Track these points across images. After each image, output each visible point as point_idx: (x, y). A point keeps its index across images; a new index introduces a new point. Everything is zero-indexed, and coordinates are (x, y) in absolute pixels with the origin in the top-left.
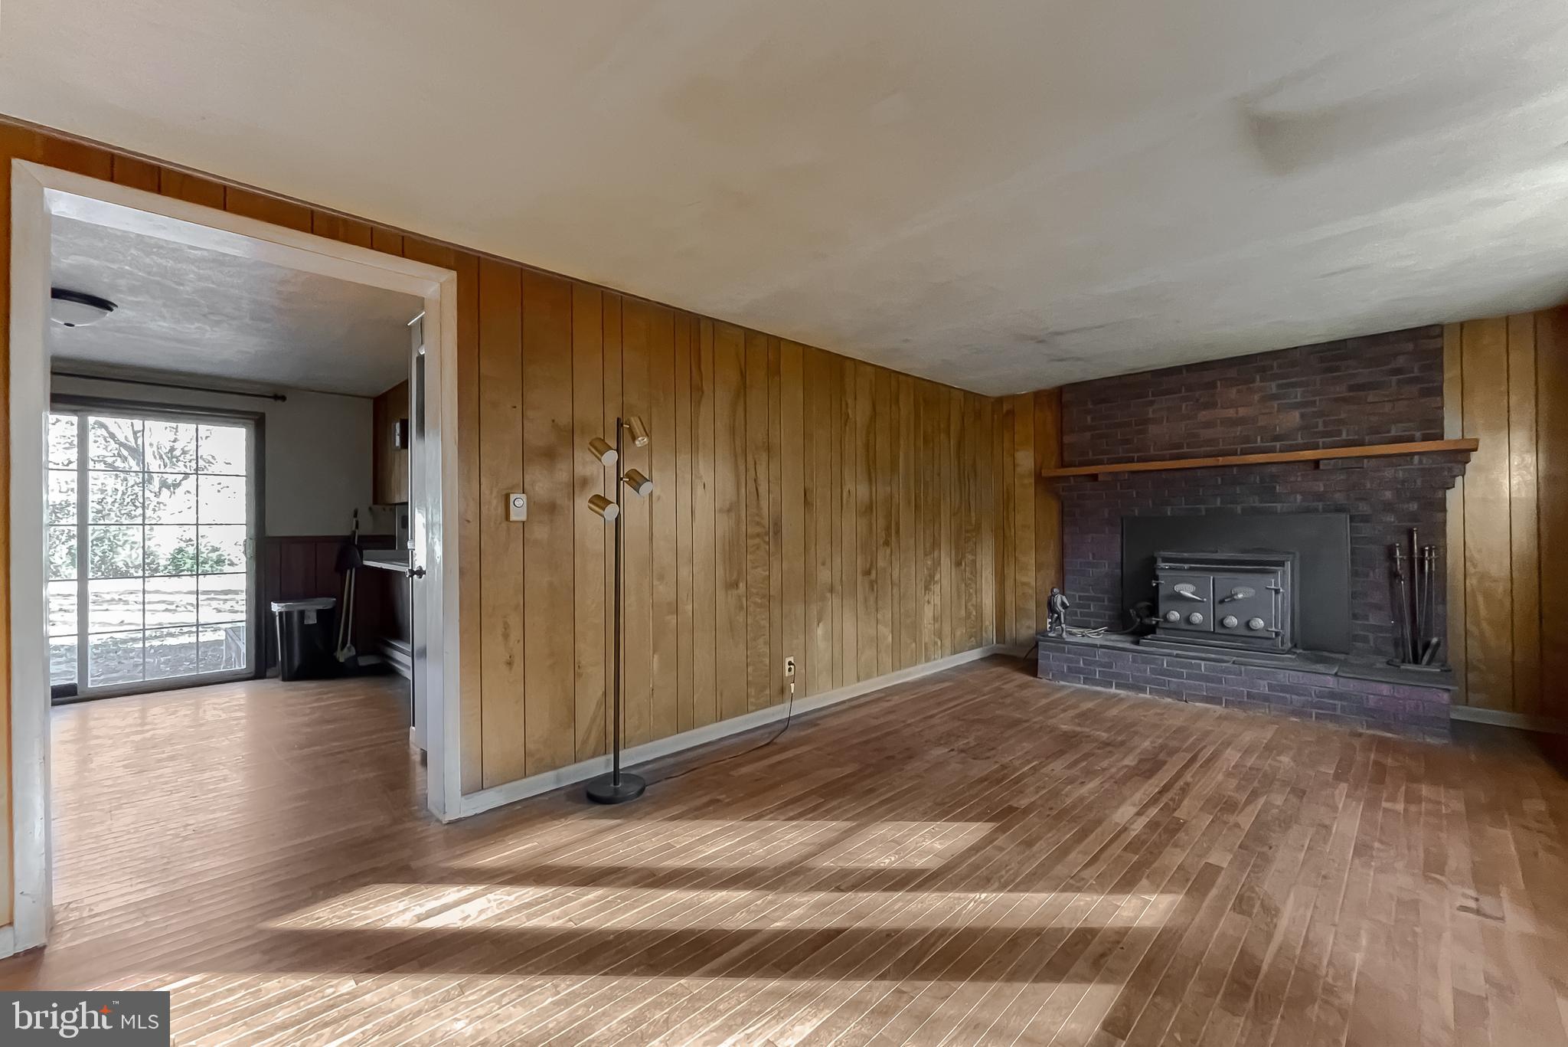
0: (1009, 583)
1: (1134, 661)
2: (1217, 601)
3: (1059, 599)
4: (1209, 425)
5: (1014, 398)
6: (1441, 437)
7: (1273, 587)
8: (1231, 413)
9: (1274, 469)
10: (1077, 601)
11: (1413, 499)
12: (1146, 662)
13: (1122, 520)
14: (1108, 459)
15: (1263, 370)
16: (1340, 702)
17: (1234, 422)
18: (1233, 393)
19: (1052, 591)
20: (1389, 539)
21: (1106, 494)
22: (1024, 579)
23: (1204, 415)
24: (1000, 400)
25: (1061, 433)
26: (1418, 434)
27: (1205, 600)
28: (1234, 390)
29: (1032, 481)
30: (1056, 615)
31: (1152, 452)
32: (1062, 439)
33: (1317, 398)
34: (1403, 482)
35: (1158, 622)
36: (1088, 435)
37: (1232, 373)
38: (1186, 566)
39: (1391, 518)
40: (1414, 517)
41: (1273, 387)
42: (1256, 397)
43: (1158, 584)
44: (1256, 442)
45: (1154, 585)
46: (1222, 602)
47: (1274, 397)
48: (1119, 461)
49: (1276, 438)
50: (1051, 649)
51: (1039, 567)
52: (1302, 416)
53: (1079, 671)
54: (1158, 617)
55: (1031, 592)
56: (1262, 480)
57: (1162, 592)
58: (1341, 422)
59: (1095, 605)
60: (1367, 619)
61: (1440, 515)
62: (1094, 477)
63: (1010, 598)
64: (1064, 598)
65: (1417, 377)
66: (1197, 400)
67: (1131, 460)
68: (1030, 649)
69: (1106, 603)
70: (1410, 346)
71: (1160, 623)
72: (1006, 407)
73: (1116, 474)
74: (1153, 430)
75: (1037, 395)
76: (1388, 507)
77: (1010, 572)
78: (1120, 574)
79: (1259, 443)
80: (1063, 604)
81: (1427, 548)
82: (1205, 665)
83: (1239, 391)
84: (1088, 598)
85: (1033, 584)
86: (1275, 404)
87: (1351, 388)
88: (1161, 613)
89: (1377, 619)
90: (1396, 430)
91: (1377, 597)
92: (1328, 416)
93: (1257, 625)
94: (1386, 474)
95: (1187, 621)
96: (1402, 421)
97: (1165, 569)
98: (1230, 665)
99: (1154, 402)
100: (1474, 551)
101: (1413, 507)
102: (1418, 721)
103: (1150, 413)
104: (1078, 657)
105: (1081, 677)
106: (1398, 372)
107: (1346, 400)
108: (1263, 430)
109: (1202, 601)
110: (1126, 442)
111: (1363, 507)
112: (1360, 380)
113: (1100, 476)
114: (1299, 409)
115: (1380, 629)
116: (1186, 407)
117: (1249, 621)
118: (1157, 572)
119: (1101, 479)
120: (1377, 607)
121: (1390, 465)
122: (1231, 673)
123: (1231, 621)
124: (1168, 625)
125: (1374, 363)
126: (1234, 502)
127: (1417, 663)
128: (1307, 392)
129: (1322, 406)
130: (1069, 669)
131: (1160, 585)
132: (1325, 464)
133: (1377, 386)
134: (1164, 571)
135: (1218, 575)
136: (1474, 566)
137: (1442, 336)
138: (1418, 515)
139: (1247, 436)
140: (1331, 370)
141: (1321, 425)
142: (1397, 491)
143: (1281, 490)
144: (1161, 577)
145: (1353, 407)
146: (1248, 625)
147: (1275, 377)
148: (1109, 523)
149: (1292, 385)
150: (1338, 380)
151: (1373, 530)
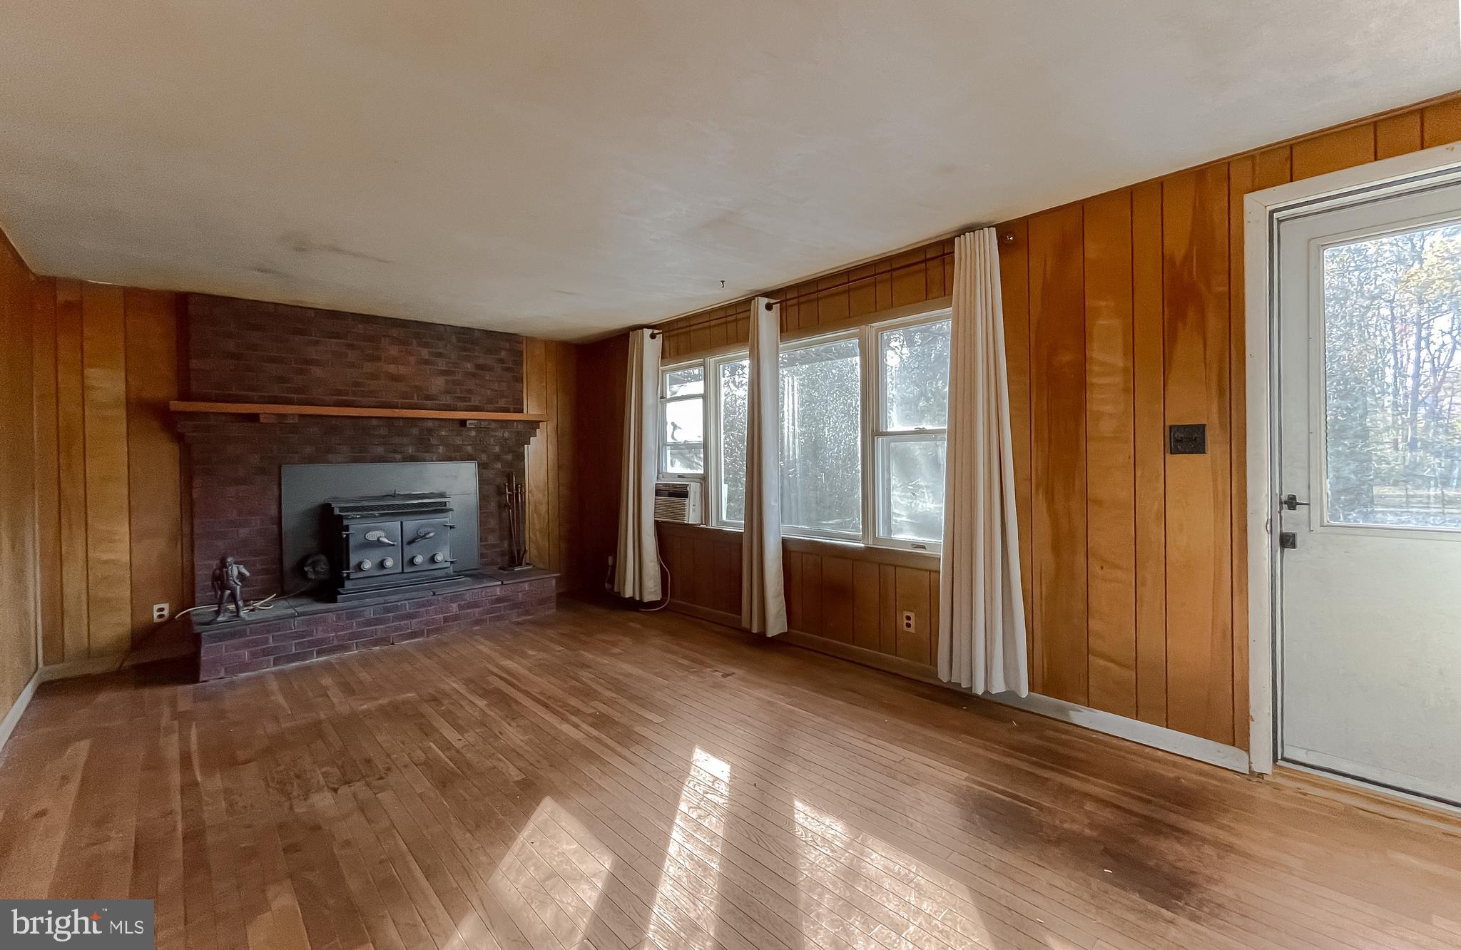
2: (405, 540)
3: (234, 571)
4: (373, 376)
5: (82, 286)
6: (522, 411)
7: (448, 524)
8: (392, 369)
9: (430, 424)
11: (510, 452)
15: (418, 337)
16: (503, 604)
17: (395, 378)
18: (394, 351)
20: (499, 480)
22: (109, 556)
23: (369, 367)
24: (49, 283)
25: (186, 354)
26: (511, 409)
27: (395, 543)
28: (396, 348)
30: (229, 591)
32: (186, 364)
33: (456, 370)
34: (506, 439)
35: (348, 574)
36: (229, 364)
37: (394, 332)
38: (376, 513)
39: (498, 466)
40: (510, 464)
41: (425, 353)
42: (412, 359)
43: (347, 535)
44: (413, 398)
45: (345, 536)
46: (410, 543)
47: (426, 362)
49: (428, 398)
51: (135, 536)
52: (447, 381)
53: (266, 652)
54: (348, 569)
56: (421, 433)
57: (354, 542)
58: (470, 391)
60: (487, 541)
61: (521, 462)
62: (254, 417)
64: (241, 567)
65: (511, 368)
66: (363, 351)
70: (508, 344)
71: (351, 575)
72: (63, 297)
73: (283, 416)
74: (317, 372)
75: (130, 292)
76: (497, 458)
79: (415, 400)
80: (240, 574)
81: (519, 486)
83: (400, 351)
85: (125, 559)
86: (428, 367)
87: (476, 366)
88: (353, 565)
89: (492, 539)
90: (502, 403)
91: (493, 523)
92: (463, 385)
93: (439, 558)
94: (499, 434)
95: (381, 565)
96: (503, 397)
97: (356, 518)
98: (431, 598)
99: (317, 342)
100: (533, 487)
101: (509, 457)
102: (542, 602)
103: (313, 353)
104: (266, 635)
105: (271, 658)
106: (501, 361)
107: (473, 375)
108: (418, 388)
109: (393, 545)
110: (282, 379)
111: (484, 457)
112: (481, 361)
113: (261, 416)
114: (444, 375)
115: (494, 546)
116: (352, 355)
117: (434, 556)
118: (345, 522)
119: (262, 420)
120: (493, 531)
121: (502, 427)
122: (431, 605)
123: (419, 560)
124: (361, 575)
125: (489, 351)
126: (395, 452)
127: (520, 565)
128: (450, 363)
129: (459, 377)
130: (253, 655)
131: (350, 536)
132: (470, 424)
133: (489, 369)
134: (352, 520)
135: (403, 518)
136: (533, 496)
137: (522, 343)
138: (512, 463)
139: (406, 392)
140: (465, 350)
141: (458, 391)
142: (502, 446)
143: (434, 441)
144: (350, 526)
145: (478, 382)
146: (432, 560)
147: (426, 345)
148: (262, 471)
149: (440, 355)
150: (467, 359)
151: (490, 474)
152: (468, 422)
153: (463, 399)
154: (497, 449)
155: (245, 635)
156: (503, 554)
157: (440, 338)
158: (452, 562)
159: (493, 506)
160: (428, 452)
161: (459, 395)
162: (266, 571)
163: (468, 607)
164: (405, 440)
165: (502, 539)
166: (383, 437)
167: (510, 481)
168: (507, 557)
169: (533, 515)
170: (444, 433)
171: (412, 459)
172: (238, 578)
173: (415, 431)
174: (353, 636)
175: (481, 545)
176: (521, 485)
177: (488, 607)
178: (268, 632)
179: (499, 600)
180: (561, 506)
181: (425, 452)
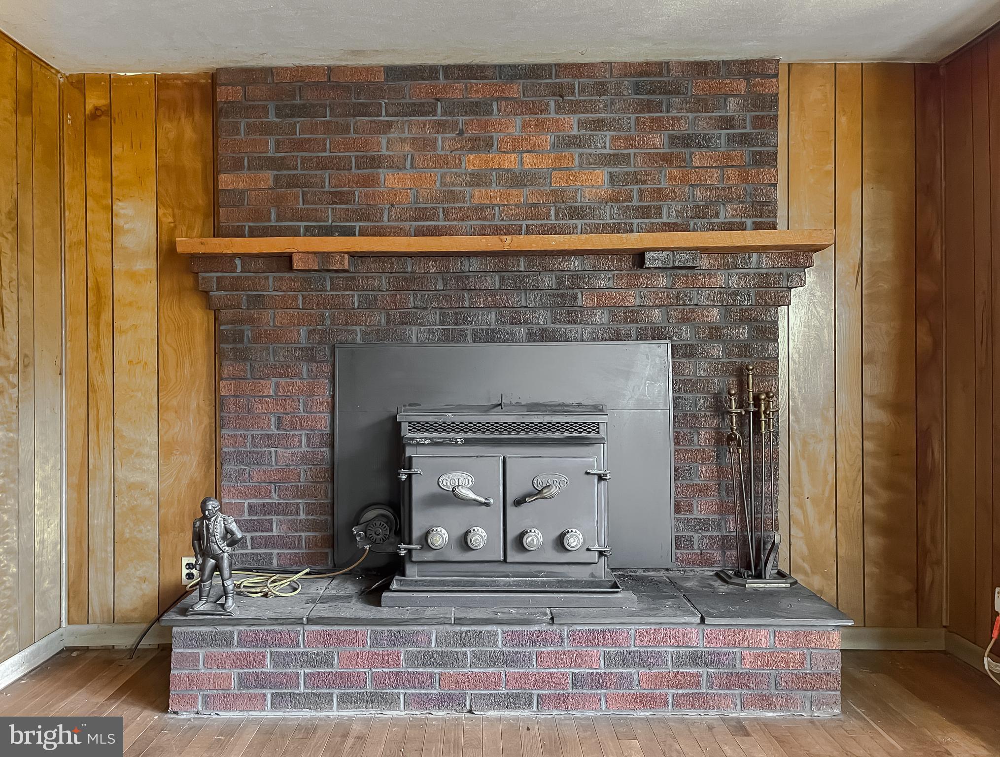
0: (100, 489)
1: (376, 642)
2: (510, 499)
3: (218, 526)
4: (478, 179)
5: (111, 83)
6: (772, 230)
7: (595, 471)
8: (511, 161)
10: (246, 516)
11: (743, 320)
12: (396, 640)
13: (333, 349)
14: (307, 228)
15: (559, 92)
16: (705, 670)
17: (517, 180)
18: (514, 126)
19: (204, 504)
20: (716, 383)
21: (304, 297)
22: (136, 477)
23: (472, 162)
24: (80, 83)
25: (214, 167)
26: (749, 222)
27: (492, 501)
28: (519, 120)
29: (151, 264)
30: (213, 561)
31: (385, 221)
32: (215, 181)
33: (631, 151)
34: (734, 293)
35: (409, 552)
36: (268, 177)
37: (515, 90)
38: (460, 437)
39: (717, 350)
40: (745, 349)
41: (571, 124)
42: (549, 139)
43: (410, 476)
44: (547, 214)
45: (405, 477)
46: (518, 503)
47: (574, 142)
48: (327, 232)
49: (576, 213)
50: (202, 641)
51: (164, 449)
52: (612, 178)
53: (261, 681)
54: (410, 543)
55: (148, 503)
56: (560, 282)
57: (419, 490)
58: (659, 194)
59: (280, 523)
60: (691, 511)
61: (772, 345)
62: (285, 260)
63: (100, 519)
65: (750, 135)
66: (461, 133)
67: (348, 232)
68: (144, 626)
69: (302, 516)
70: (742, 86)
71: (414, 553)
72: (94, 100)
73: (326, 256)
74: (389, 179)
75: (162, 83)
76: (715, 333)
77: (101, 460)
78: (328, 455)
79: (553, 221)
80: (229, 533)
81: (763, 397)
82: (503, 632)
83: (525, 125)
84: (267, 509)
85: (153, 483)
86: (576, 152)
87: (674, 140)
88: (416, 533)
89: (702, 509)
90: (726, 213)
91: (704, 474)
92: (645, 182)
93: (574, 541)
94: (720, 279)
95: (464, 543)
96: (731, 200)
97: (424, 444)
98: (544, 627)
99: (389, 125)
100: (799, 401)
101: (743, 332)
102: (805, 682)
103: (383, 145)
104: (261, 650)
105: (268, 692)
106: (728, 123)
107: (666, 159)
108: (558, 195)
109: (487, 504)
110: (339, 197)
111: (686, 333)
112: (684, 128)
113: (295, 258)
114: (607, 165)
115: (703, 524)
116: (444, 142)
117: (562, 536)
118: (409, 452)
119: (297, 265)
120: (702, 491)
121: (727, 267)
122: (545, 643)
123: (535, 539)
124: (429, 556)
125: (701, 104)
126: (514, 321)
127: (759, 576)
128: (619, 138)
129: (637, 165)
130: (243, 682)
131: (414, 476)
132: (653, 260)
133: (703, 142)
134: (420, 449)
135: (510, 452)
136: (798, 421)
137: (776, 76)
138: (748, 345)
139: (535, 205)
140: (649, 107)
141: (635, 195)
142: (726, 309)
143: (582, 300)
144: (414, 460)
145: (675, 172)
146: (560, 543)
147: (575, 107)
148: (310, 355)
149: (599, 125)
150: (657, 125)
151: (698, 369)
152: (648, 255)
153: (644, 212)
154: (715, 315)
155: (230, 644)
156: (724, 544)
157: (601, 89)
158: (601, 554)
159: (703, 439)
160: (574, 322)
161: (636, 203)
162: (312, 526)
163: (626, 663)
164: (531, 299)
165: (723, 509)
166: (493, 292)
167: (742, 385)
168: (732, 553)
169: (798, 463)
170: (602, 283)
171: (545, 336)
172: (224, 538)
173: (548, 281)
174: (399, 681)
175: (677, 520)
176: (767, 394)
177: (671, 669)
178: (266, 644)
179: (696, 659)
180: (869, 446)
181: (569, 322)
